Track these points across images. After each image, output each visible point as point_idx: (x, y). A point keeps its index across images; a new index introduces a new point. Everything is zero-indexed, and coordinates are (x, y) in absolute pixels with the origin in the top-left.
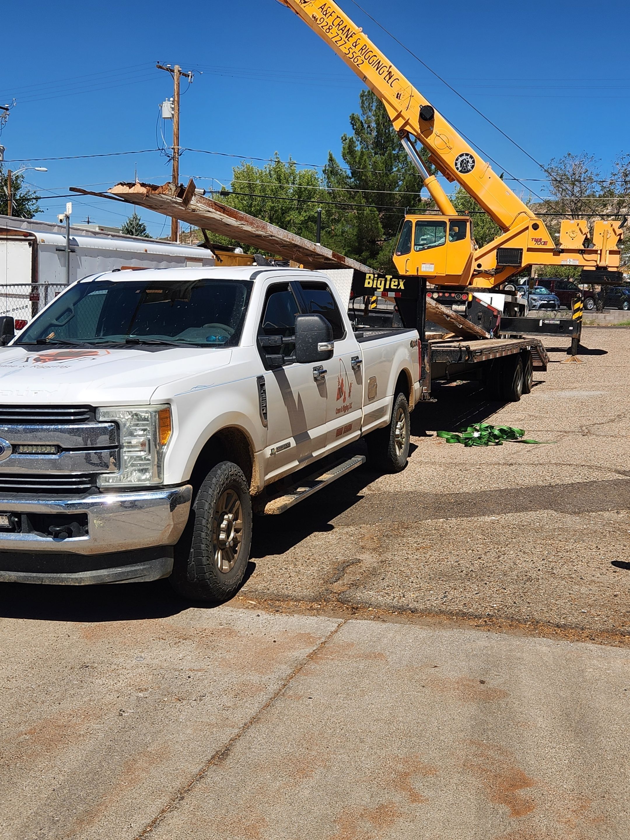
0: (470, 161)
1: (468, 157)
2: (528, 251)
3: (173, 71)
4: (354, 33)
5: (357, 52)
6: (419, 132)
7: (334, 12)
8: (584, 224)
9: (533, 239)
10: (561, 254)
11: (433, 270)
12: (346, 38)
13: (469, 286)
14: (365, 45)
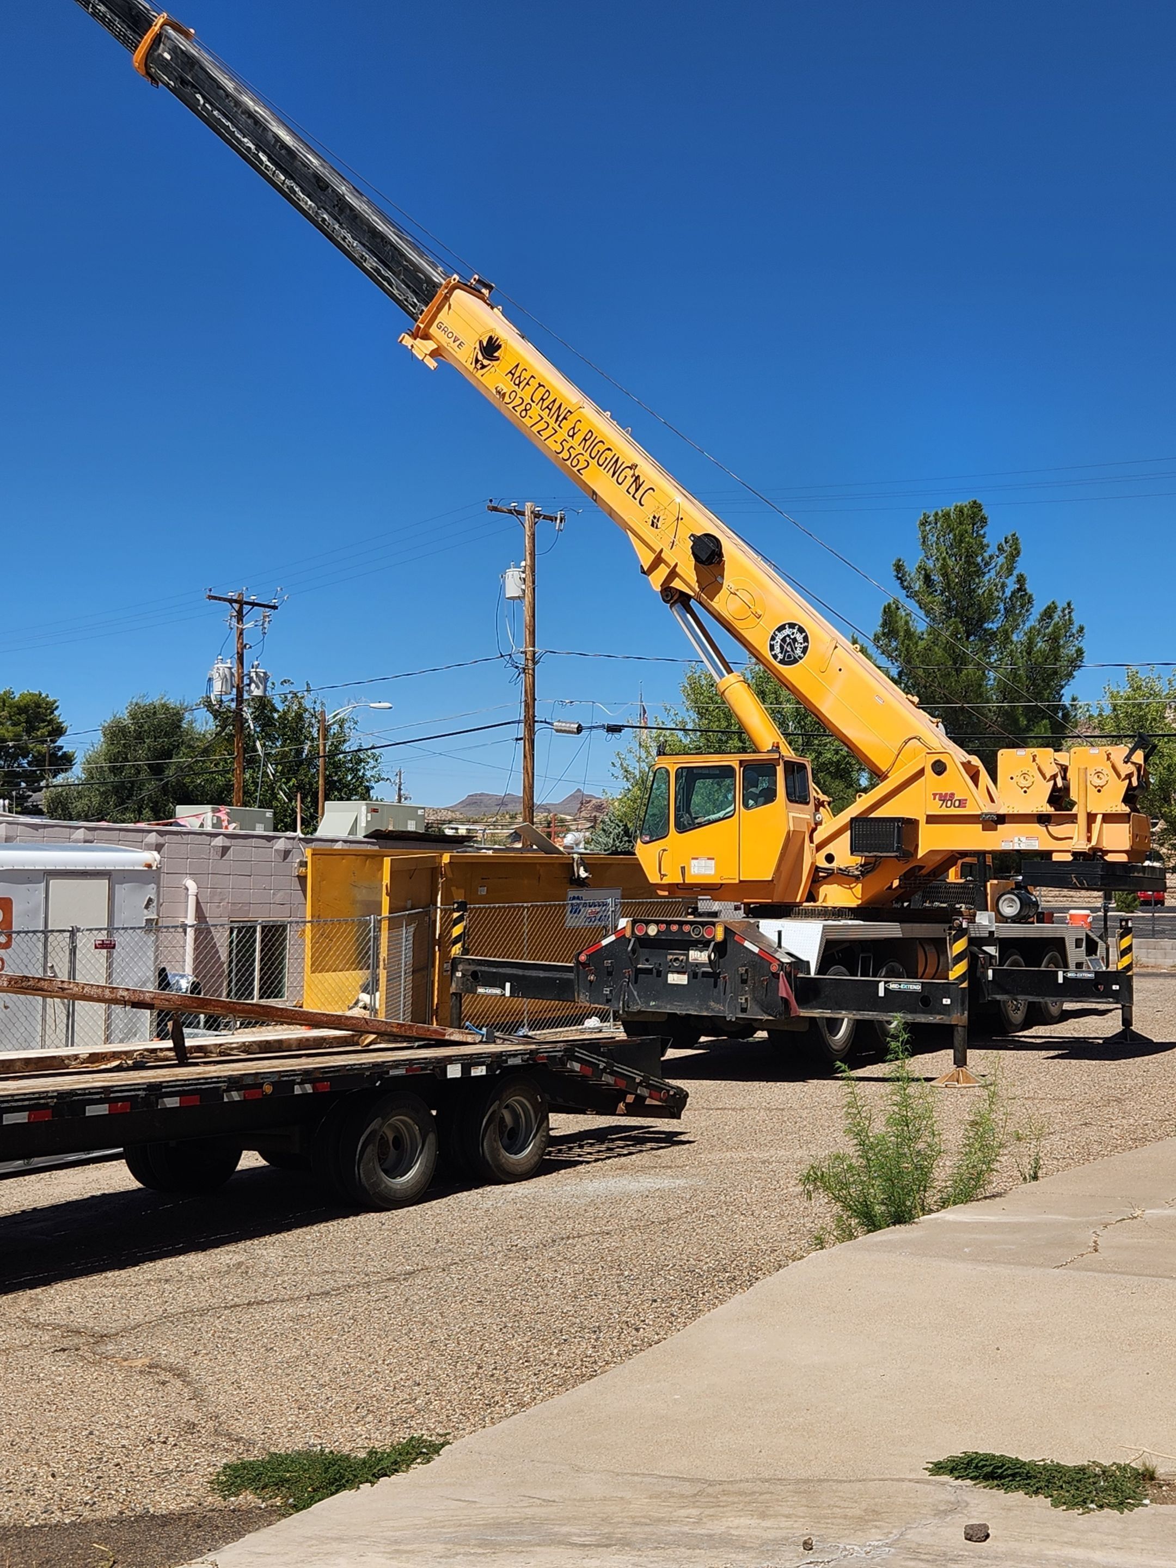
0: (800, 638)
1: (795, 631)
2: (927, 822)
3: (523, 514)
4: (569, 411)
5: (576, 446)
6: (698, 590)
7: (532, 377)
8: (1047, 758)
9: (935, 795)
10: (999, 826)
11: (713, 872)
12: (556, 422)
13: (805, 904)
14: (590, 431)
